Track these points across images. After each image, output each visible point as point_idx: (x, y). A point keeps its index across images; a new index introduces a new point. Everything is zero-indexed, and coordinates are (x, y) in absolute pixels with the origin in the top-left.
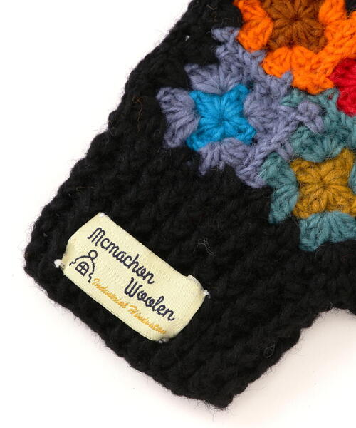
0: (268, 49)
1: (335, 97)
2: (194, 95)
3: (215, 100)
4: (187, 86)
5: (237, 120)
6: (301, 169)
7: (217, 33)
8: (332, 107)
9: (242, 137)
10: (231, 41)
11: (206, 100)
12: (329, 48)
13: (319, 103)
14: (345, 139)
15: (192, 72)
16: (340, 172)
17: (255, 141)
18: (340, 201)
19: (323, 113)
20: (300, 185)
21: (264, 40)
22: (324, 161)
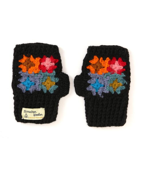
0: (27, 70)
1: (41, 71)
2: (22, 83)
3: (26, 82)
4: (20, 82)
5: (31, 83)
6: (44, 84)
7: (19, 73)
8: (42, 73)
9: (33, 84)
10: (22, 72)
11: (24, 83)
12: (36, 65)
13: (40, 74)
14: (47, 75)
15: (19, 80)
16: (49, 80)
17: (35, 84)
18: (52, 84)
19: (41, 74)
20: (45, 86)
21: (26, 69)
22: (46, 80)
